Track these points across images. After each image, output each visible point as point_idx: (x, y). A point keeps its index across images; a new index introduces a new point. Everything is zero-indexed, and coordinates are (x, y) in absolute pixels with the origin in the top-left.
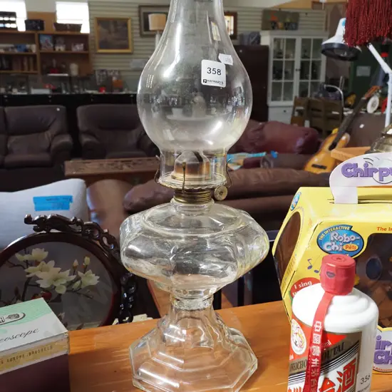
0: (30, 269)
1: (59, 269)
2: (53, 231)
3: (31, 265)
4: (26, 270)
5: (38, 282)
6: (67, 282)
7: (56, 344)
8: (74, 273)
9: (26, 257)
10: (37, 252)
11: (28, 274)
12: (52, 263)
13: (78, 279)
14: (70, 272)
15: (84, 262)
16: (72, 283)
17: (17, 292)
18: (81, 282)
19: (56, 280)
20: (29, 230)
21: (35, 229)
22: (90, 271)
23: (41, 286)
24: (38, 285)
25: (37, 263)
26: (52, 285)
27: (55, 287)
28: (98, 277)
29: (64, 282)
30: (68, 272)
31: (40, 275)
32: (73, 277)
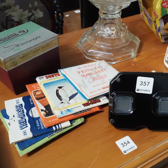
0: (7, 11)
1: (22, 10)
3: (7, 9)
4: (5, 12)
5: (13, 18)
6: (28, 17)
7: (53, 42)
8: (30, 12)
9: (4, 4)
11: (6, 14)
12: (18, 7)
13: (33, 14)
14: (28, 11)
15: (34, 5)
18: (35, 16)
19: (22, 16)
22: (38, 10)
23: (15, 20)
24: (13, 20)
25: (10, 7)
26: (20, 19)
27: (22, 20)
28: (43, 13)
29: (26, 17)
30: (27, 11)
32: (30, 14)
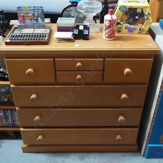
1: (75, 13)
2: (75, 4)
3: (70, 11)
8: (78, 14)
9: (69, 9)
10: (71, 8)
11: (69, 13)
12: (74, 11)
16: (78, 16)
17: (67, 16)
19: (75, 15)
20: (70, 4)
21: (71, 4)
24: (71, 15)
31: (72, 13)
32: (78, 15)
